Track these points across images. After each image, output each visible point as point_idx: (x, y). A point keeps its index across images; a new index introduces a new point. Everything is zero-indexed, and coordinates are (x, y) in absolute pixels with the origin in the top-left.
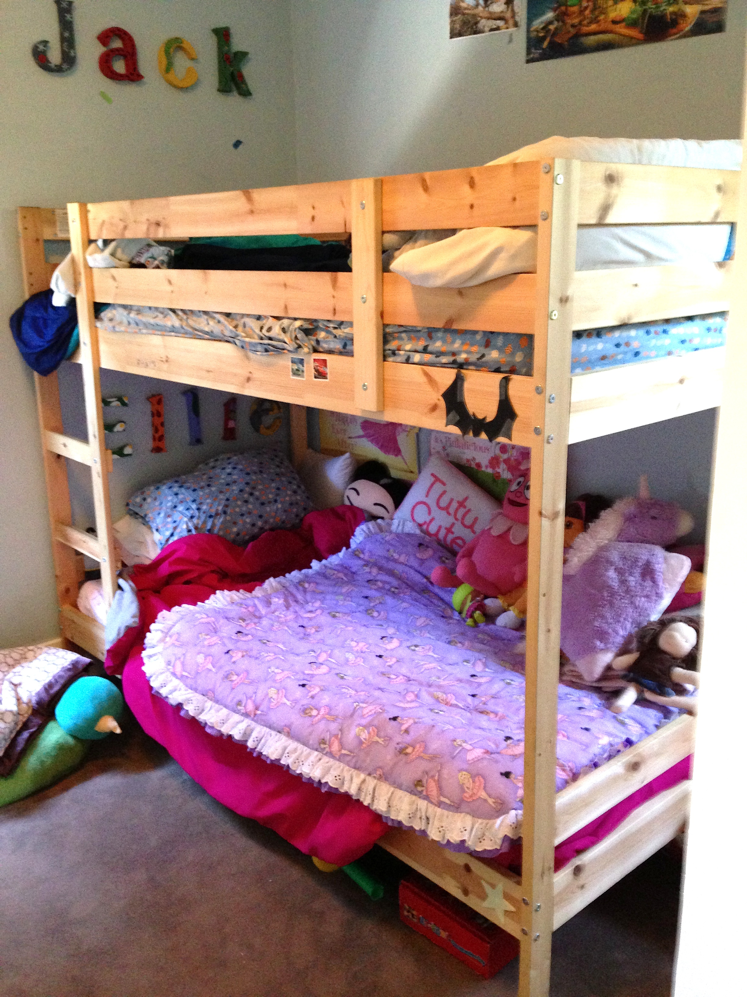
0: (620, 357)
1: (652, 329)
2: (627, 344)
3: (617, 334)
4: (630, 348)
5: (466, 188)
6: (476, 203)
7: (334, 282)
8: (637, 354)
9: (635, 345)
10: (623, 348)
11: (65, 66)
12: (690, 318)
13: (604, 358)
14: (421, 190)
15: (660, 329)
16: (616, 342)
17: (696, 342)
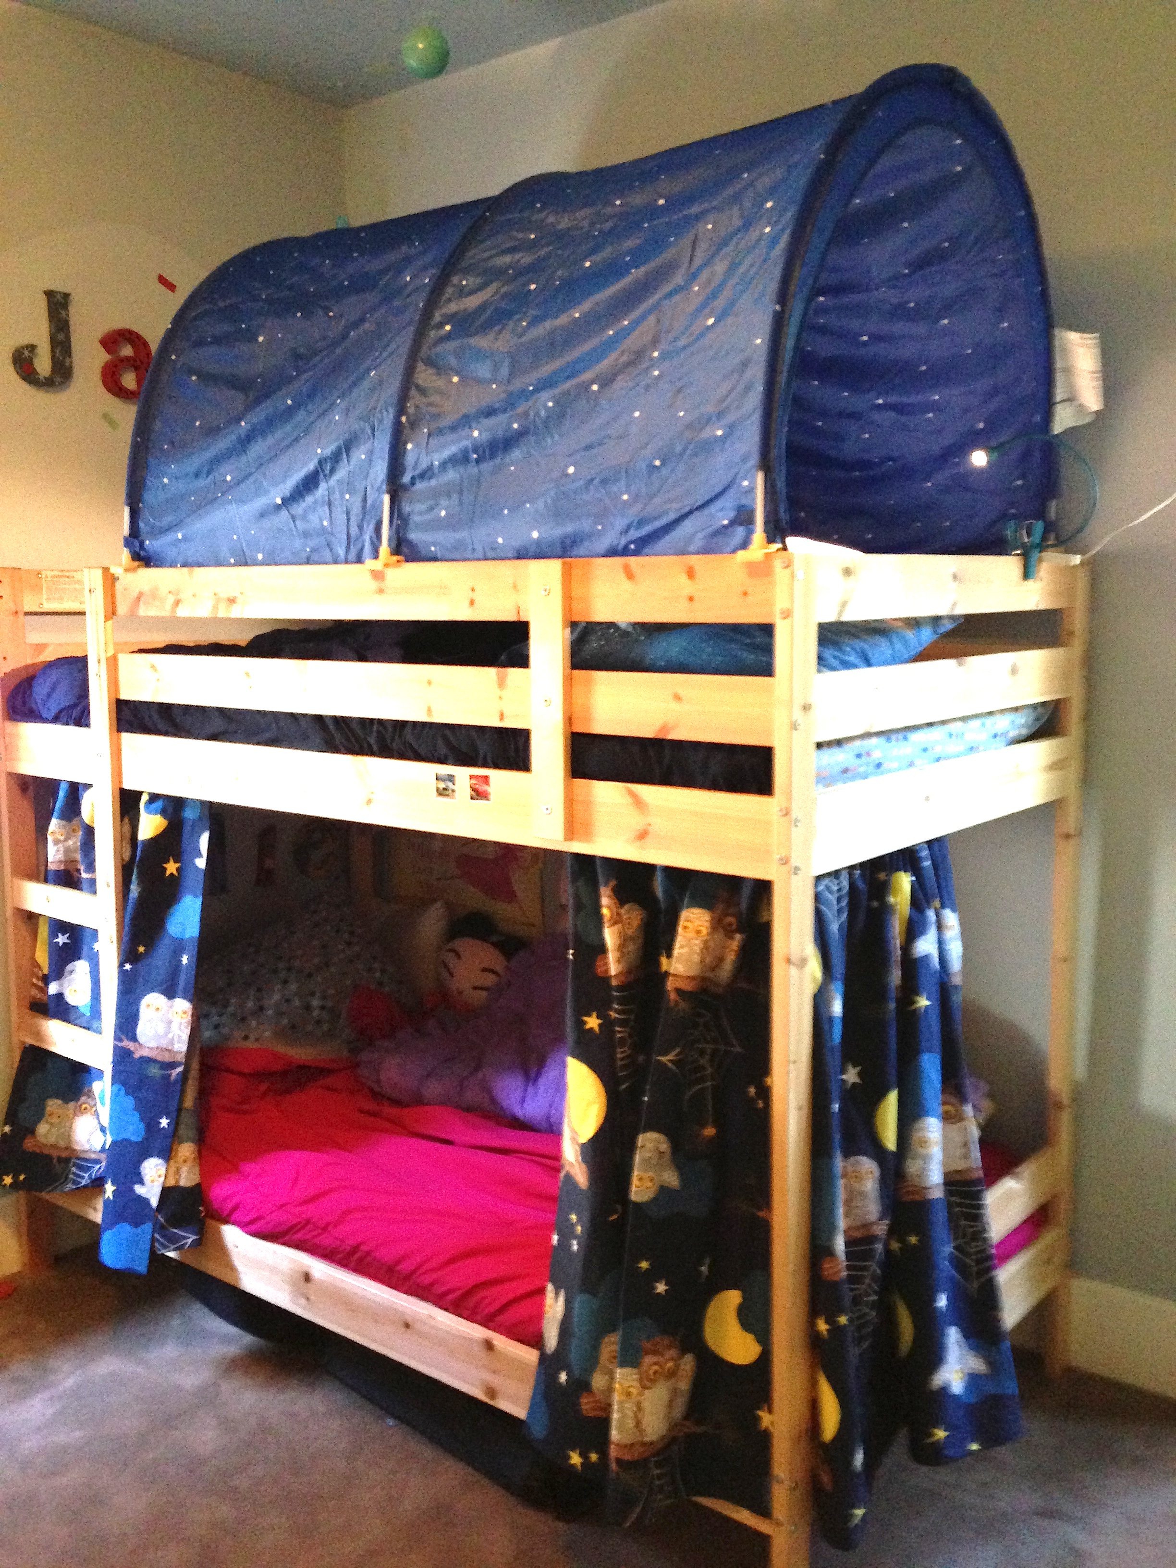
0: (862, 770)
1: (893, 737)
2: (868, 754)
3: (857, 743)
4: (872, 758)
5: (683, 579)
6: (696, 595)
7: (502, 683)
8: (879, 765)
9: (877, 755)
10: (864, 759)
11: (58, 379)
12: (930, 725)
13: (845, 771)
14: (622, 576)
15: (900, 736)
16: (856, 752)
17: (938, 750)
